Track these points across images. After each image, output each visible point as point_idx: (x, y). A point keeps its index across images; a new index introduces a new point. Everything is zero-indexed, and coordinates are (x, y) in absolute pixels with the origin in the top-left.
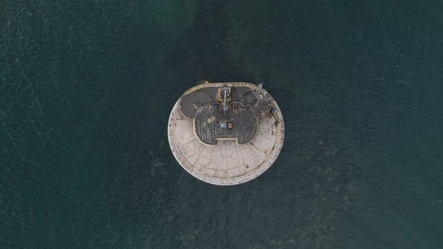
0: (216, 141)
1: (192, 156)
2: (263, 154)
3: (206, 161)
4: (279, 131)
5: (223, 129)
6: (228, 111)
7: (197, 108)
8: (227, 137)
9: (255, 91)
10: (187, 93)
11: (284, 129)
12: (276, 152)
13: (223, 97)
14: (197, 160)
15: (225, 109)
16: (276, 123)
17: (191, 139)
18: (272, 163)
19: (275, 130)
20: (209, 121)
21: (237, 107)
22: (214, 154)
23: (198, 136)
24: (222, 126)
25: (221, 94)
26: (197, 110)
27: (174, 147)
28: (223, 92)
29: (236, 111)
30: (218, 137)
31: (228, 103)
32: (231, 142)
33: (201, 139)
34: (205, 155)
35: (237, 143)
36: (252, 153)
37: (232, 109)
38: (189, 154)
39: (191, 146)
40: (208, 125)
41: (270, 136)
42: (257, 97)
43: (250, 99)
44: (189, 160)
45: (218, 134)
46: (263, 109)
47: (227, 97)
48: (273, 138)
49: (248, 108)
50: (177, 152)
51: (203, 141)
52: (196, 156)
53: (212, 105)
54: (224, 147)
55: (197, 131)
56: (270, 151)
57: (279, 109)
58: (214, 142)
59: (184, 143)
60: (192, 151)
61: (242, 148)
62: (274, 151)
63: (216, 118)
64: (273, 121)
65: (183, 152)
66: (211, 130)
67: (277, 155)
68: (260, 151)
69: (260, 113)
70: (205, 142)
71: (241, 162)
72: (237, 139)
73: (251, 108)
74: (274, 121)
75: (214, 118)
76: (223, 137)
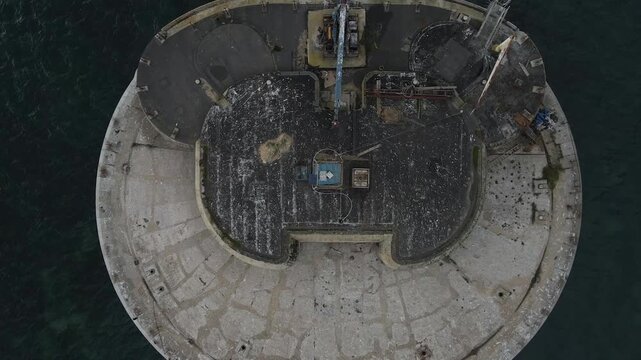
0: (296, 245)
1: (192, 303)
2: (491, 299)
3: (251, 326)
4: (560, 206)
5: (327, 192)
6: (353, 115)
7: (212, 96)
8: (343, 229)
9: (475, 25)
10: (174, 29)
11: (579, 198)
12: (547, 295)
13: (329, 46)
14: (215, 319)
15: (341, 100)
16: (551, 174)
17: (188, 233)
18: (528, 338)
19: (544, 203)
20: (265, 154)
21: (392, 98)
22: (285, 299)
23: (214, 219)
24: (325, 176)
25: (323, 34)
26: (210, 104)
27: (120, 264)
28: (331, 22)
29: (390, 114)
30: (304, 230)
31: (353, 76)
32: (358, 249)
33: (225, 235)
34: (246, 302)
35: (386, 255)
36: (448, 295)
37: (371, 101)
38: (180, 294)
39: (191, 258)
40: (261, 172)
41: (524, 227)
42: (484, 54)
43: (450, 62)
44: (181, 317)
45: (303, 216)
46: (506, 109)
47: (351, 49)
48: (537, 236)
49: (442, 99)
50: (129, 284)
51: (236, 245)
52: (211, 303)
53: (279, 80)
54: (328, 270)
55: (208, 200)
56: (520, 290)
57: (562, 115)
58: (285, 251)
59: (161, 247)
60: (194, 282)
61: (405, 275)
62: (539, 289)
63: (298, 140)
64: (537, 163)
65: (155, 282)
66: (272, 197)
67: (551, 308)
68: (481, 286)
69: (493, 125)
70: (244, 251)
71: (398, 330)
72: (387, 239)
73: (457, 103)
74: (542, 163)
75: (285, 143)
76: (325, 229)
